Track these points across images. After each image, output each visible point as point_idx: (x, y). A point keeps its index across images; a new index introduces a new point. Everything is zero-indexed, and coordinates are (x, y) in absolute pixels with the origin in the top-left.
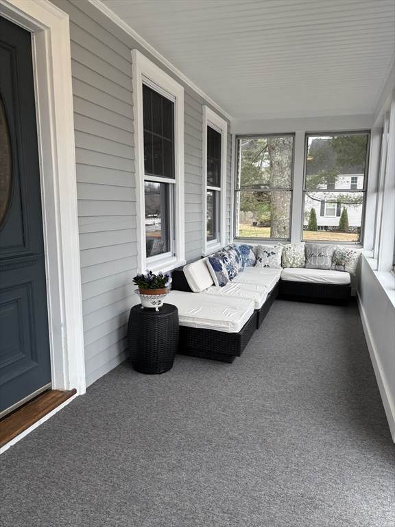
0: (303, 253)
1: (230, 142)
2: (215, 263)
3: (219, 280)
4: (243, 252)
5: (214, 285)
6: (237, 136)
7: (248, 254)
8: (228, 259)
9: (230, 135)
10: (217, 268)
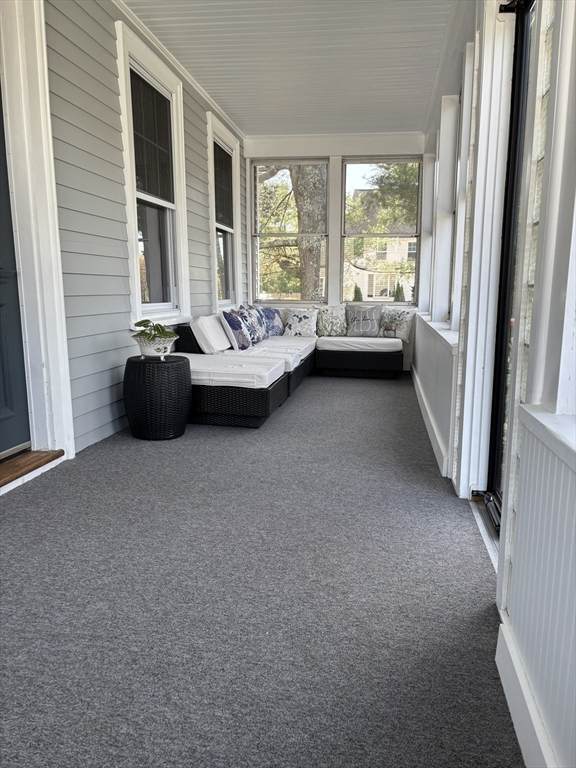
0: (344, 317)
1: (243, 169)
2: (232, 321)
3: (238, 341)
4: (267, 316)
5: (232, 348)
6: (252, 161)
7: (273, 318)
8: (248, 318)
9: (243, 159)
10: (235, 326)
